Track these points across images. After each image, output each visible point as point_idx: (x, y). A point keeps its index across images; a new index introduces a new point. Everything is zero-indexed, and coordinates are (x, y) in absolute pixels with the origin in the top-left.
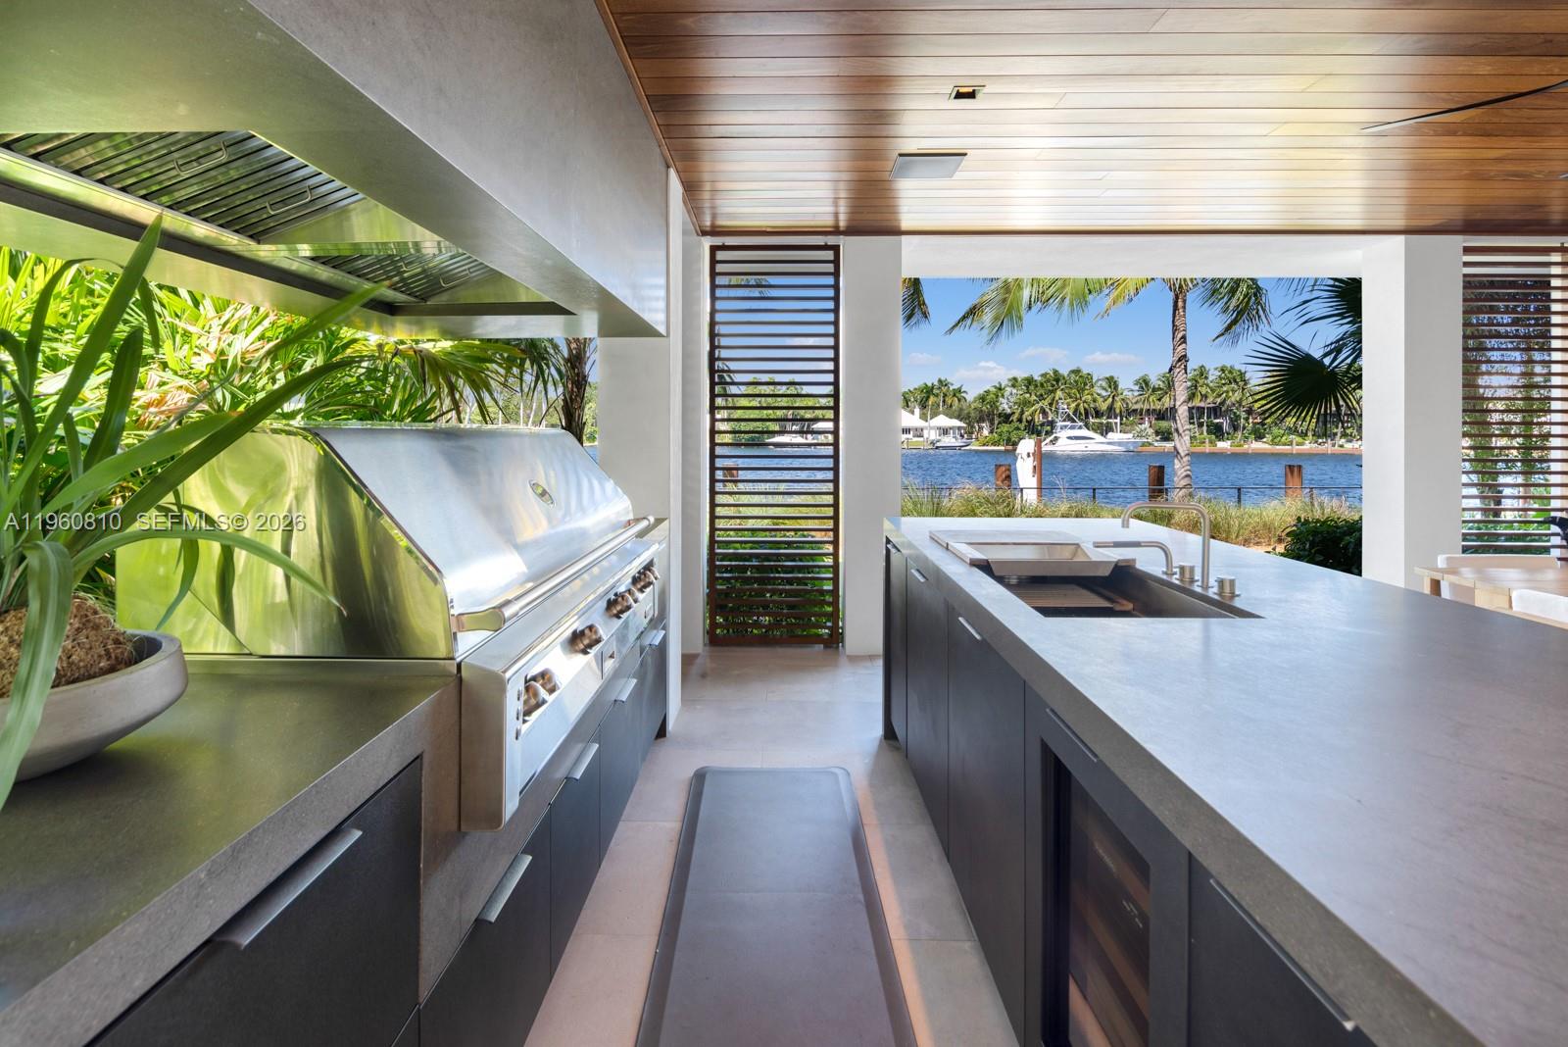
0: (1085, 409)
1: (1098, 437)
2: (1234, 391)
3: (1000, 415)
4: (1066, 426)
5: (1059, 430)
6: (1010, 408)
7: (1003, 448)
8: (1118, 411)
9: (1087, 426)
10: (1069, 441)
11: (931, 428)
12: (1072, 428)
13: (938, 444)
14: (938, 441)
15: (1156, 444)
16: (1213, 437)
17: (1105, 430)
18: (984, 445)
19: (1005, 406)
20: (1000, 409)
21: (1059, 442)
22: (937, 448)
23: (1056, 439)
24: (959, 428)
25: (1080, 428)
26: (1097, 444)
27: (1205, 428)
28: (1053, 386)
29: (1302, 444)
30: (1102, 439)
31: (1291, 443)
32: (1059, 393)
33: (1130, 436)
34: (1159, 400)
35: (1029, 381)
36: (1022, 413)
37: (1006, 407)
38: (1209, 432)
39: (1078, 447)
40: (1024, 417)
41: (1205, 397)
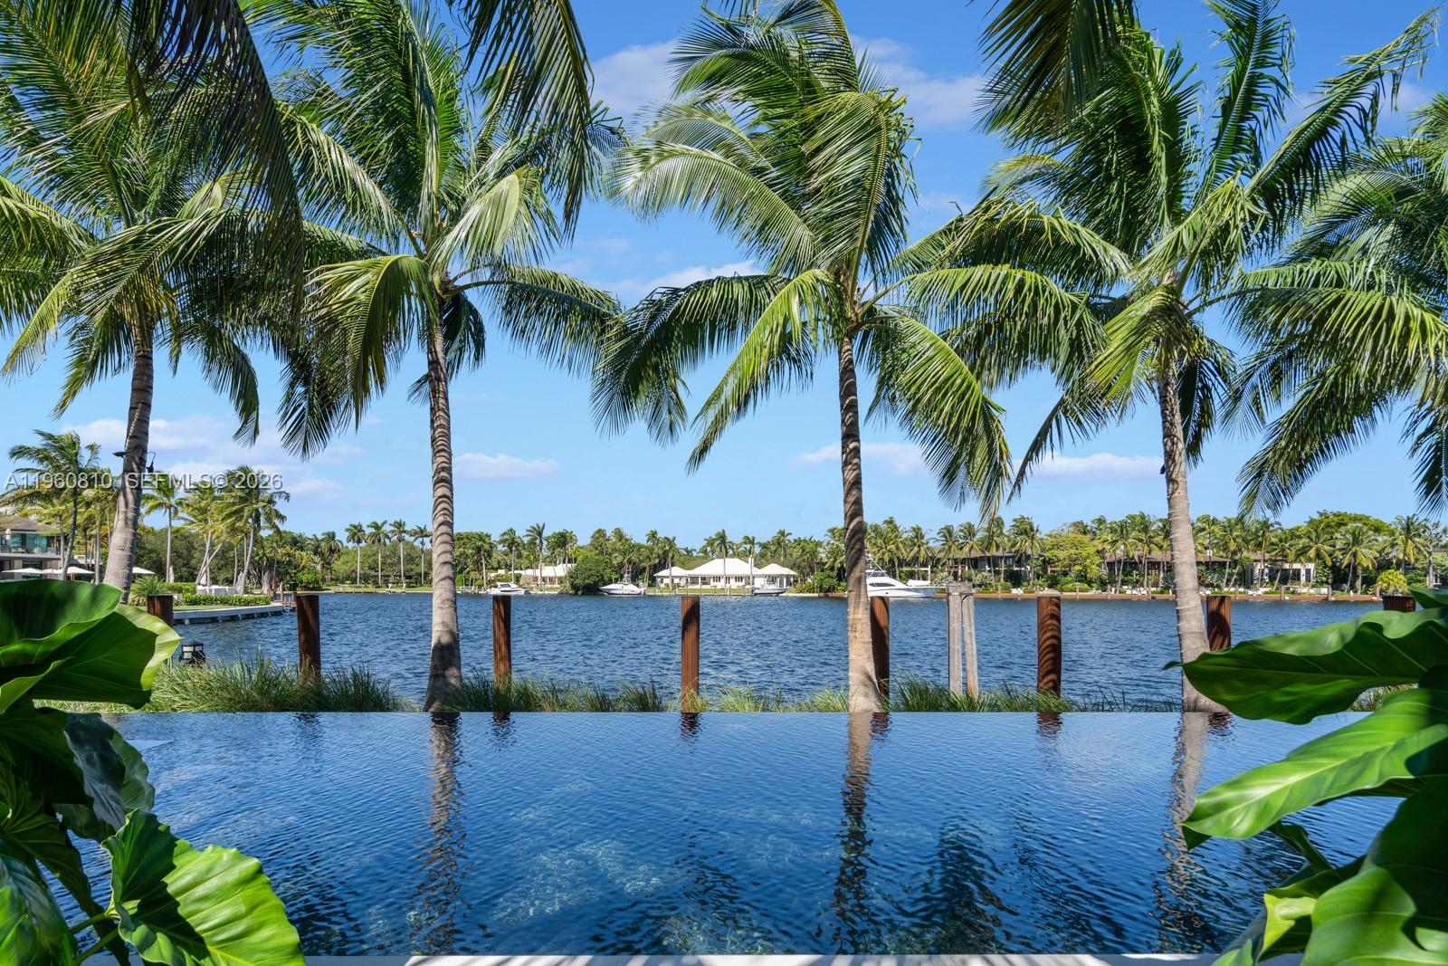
0: (890, 558)
1: (898, 584)
3: (818, 564)
4: (873, 574)
6: (827, 557)
7: (816, 595)
8: (922, 560)
9: (890, 573)
11: (760, 576)
12: (877, 575)
13: (760, 591)
14: (762, 588)
16: (1009, 584)
17: (904, 578)
18: (801, 592)
20: (819, 558)
22: (756, 594)
24: (789, 576)
25: (883, 575)
26: (898, 590)
27: (1002, 576)
30: (904, 586)
33: (928, 582)
34: (961, 549)
36: (834, 561)
37: (824, 555)
38: (1006, 579)
39: (882, 593)
40: (836, 565)
41: (1000, 547)
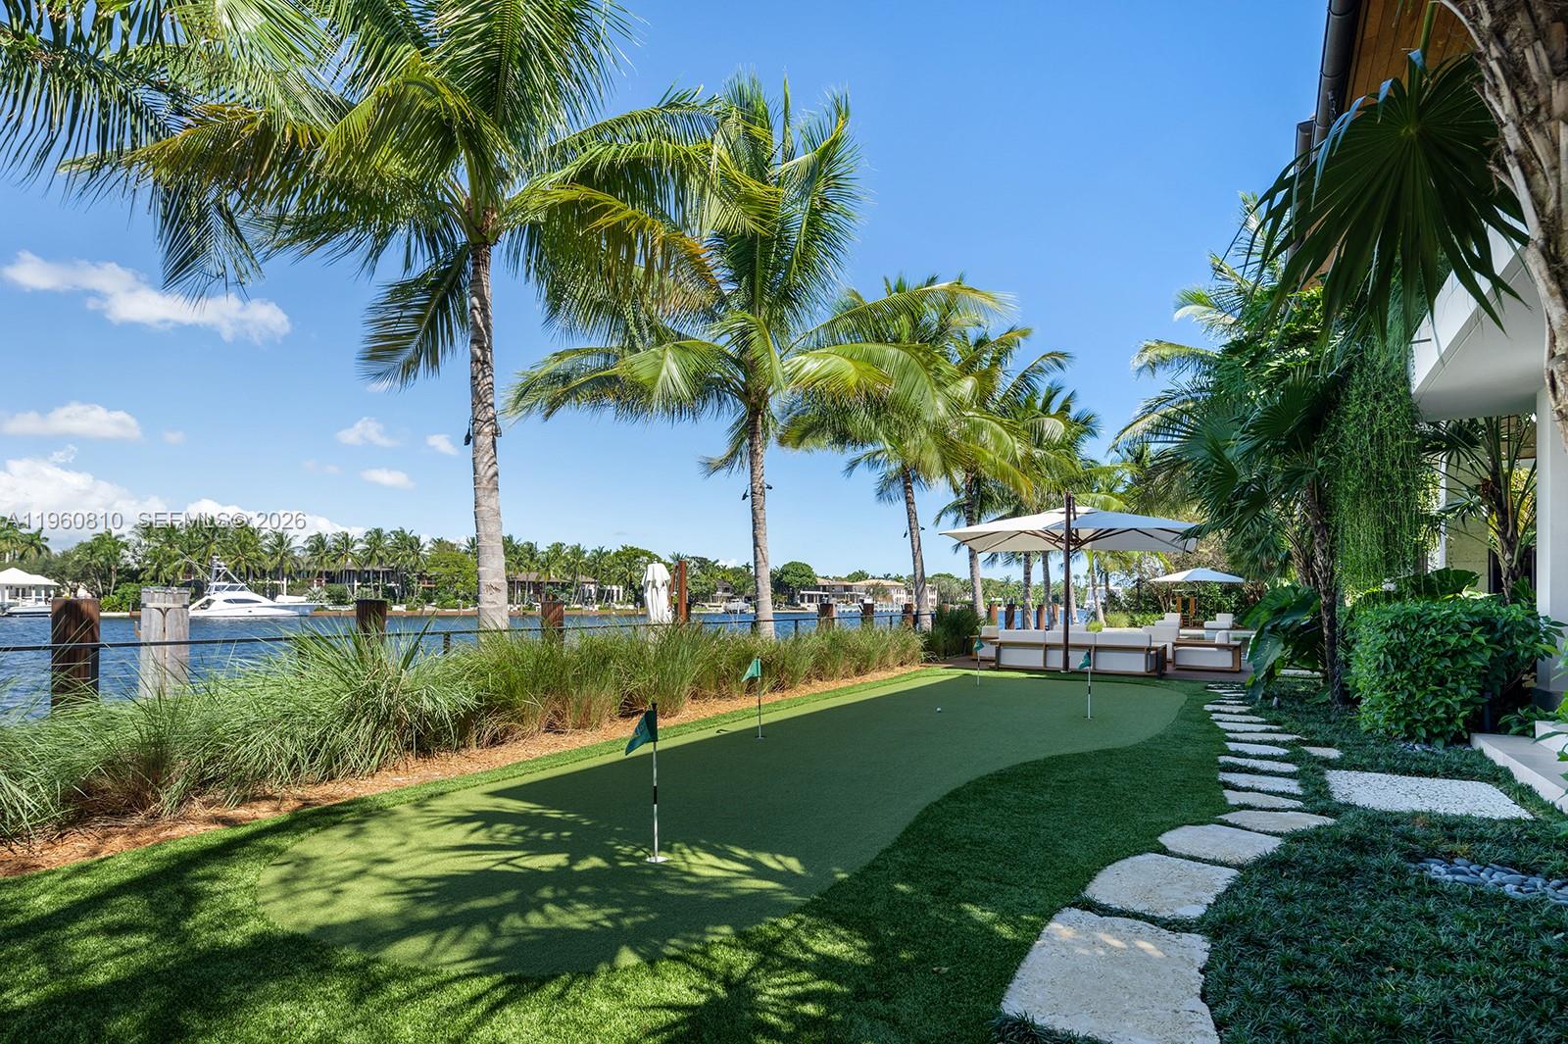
0: (248, 568)
1: (266, 601)
2: (409, 556)
3: (119, 572)
4: (224, 587)
5: (213, 591)
6: (139, 563)
7: (127, 614)
8: (287, 571)
9: (250, 587)
10: (225, 605)
12: (231, 589)
13: (12, 610)
14: (10, 605)
15: (330, 608)
17: (273, 593)
19: (129, 559)
20: (122, 562)
21: (213, 606)
22: (10, 615)
23: (209, 602)
24: (47, 588)
25: (242, 589)
26: (263, 608)
27: (380, 591)
28: (206, 537)
29: (467, 607)
30: (271, 603)
31: (457, 607)
32: (213, 547)
33: (303, 599)
34: (334, 561)
35: (170, 531)
36: (159, 568)
37: (132, 561)
39: (240, 611)
40: (161, 574)
41: (381, 559)
